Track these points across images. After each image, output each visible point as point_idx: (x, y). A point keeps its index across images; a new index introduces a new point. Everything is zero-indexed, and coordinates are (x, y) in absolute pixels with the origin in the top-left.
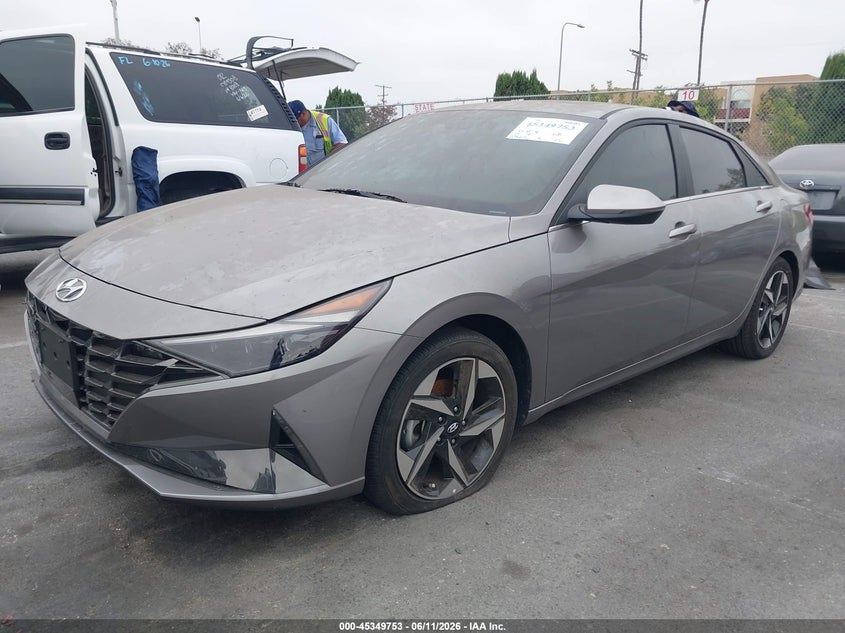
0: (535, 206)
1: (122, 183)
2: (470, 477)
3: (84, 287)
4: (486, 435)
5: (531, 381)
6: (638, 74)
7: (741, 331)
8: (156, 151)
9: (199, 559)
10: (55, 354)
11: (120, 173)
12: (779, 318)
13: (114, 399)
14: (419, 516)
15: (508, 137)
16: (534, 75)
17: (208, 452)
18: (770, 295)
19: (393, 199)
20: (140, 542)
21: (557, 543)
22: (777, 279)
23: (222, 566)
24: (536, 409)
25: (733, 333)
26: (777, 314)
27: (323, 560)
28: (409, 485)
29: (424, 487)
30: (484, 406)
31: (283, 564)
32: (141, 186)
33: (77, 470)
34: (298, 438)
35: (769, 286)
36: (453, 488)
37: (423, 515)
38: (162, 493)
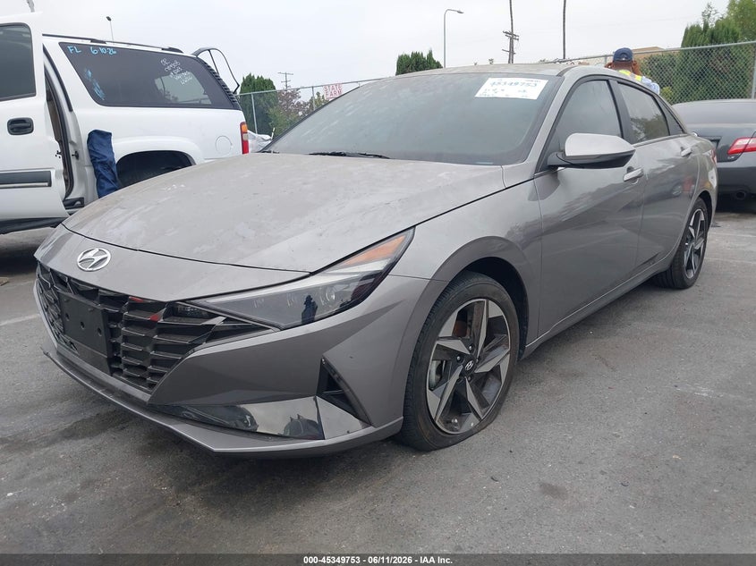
0: (521, 155)
1: (79, 165)
2: (484, 410)
3: (108, 255)
4: (495, 371)
5: (527, 318)
6: (512, 52)
7: (671, 266)
8: (110, 134)
9: (253, 509)
10: (82, 324)
11: (77, 156)
12: (698, 252)
13: (154, 362)
14: (446, 450)
15: (477, 96)
16: (430, 55)
17: (242, 406)
18: (692, 230)
19: (380, 157)
20: (189, 499)
21: (580, 463)
22: (698, 215)
23: (278, 514)
24: (532, 344)
25: (666, 266)
26: (697, 248)
27: (372, 499)
28: (436, 422)
29: (447, 422)
30: (492, 343)
31: (337, 507)
32: (99, 167)
33: (104, 435)
34: (346, 383)
35: (691, 224)
36: (471, 421)
37: (449, 449)
38: (215, 449)
